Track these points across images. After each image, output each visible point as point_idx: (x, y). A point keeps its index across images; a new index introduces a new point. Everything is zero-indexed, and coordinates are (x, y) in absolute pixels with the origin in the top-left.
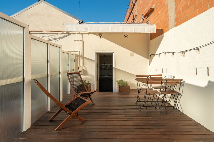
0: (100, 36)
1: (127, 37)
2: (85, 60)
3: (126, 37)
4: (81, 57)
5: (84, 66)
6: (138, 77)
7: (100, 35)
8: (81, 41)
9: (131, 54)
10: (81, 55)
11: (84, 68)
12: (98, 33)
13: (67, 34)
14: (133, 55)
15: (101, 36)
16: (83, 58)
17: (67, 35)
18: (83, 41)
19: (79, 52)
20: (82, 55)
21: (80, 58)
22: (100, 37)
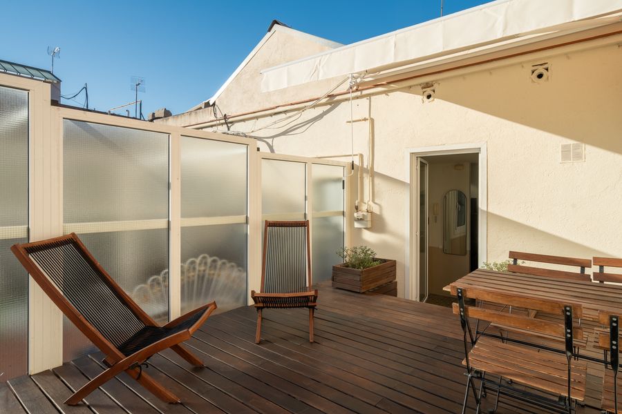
0: (426, 94)
1: (544, 77)
2: (377, 181)
3: (540, 76)
4: (366, 171)
5: (376, 201)
6: (520, 262)
7: (429, 91)
8: (365, 120)
9: (566, 151)
10: (365, 166)
11: (376, 210)
12: (420, 85)
13: (330, 104)
14: (579, 156)
15: (432, 93)
16: (373, 174)
17: (329, 107)
18: (372, 121)
19: (362, 156)
20: (367, 166)
21: (365, 175)
22: (429, 97)
